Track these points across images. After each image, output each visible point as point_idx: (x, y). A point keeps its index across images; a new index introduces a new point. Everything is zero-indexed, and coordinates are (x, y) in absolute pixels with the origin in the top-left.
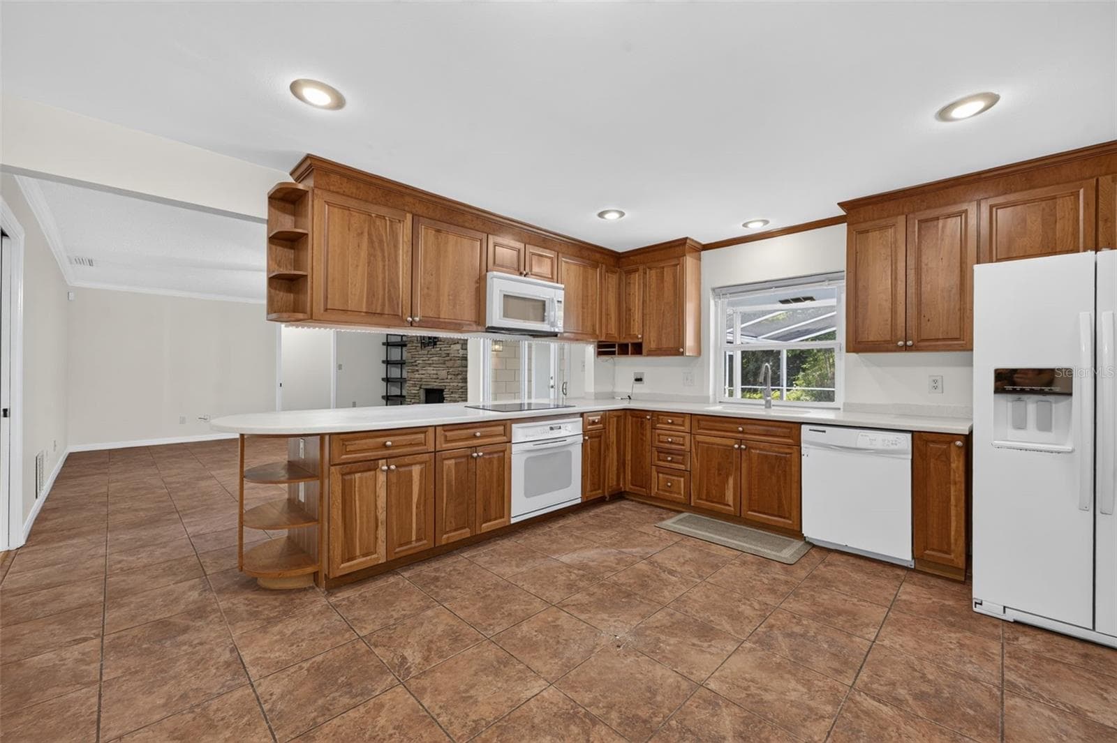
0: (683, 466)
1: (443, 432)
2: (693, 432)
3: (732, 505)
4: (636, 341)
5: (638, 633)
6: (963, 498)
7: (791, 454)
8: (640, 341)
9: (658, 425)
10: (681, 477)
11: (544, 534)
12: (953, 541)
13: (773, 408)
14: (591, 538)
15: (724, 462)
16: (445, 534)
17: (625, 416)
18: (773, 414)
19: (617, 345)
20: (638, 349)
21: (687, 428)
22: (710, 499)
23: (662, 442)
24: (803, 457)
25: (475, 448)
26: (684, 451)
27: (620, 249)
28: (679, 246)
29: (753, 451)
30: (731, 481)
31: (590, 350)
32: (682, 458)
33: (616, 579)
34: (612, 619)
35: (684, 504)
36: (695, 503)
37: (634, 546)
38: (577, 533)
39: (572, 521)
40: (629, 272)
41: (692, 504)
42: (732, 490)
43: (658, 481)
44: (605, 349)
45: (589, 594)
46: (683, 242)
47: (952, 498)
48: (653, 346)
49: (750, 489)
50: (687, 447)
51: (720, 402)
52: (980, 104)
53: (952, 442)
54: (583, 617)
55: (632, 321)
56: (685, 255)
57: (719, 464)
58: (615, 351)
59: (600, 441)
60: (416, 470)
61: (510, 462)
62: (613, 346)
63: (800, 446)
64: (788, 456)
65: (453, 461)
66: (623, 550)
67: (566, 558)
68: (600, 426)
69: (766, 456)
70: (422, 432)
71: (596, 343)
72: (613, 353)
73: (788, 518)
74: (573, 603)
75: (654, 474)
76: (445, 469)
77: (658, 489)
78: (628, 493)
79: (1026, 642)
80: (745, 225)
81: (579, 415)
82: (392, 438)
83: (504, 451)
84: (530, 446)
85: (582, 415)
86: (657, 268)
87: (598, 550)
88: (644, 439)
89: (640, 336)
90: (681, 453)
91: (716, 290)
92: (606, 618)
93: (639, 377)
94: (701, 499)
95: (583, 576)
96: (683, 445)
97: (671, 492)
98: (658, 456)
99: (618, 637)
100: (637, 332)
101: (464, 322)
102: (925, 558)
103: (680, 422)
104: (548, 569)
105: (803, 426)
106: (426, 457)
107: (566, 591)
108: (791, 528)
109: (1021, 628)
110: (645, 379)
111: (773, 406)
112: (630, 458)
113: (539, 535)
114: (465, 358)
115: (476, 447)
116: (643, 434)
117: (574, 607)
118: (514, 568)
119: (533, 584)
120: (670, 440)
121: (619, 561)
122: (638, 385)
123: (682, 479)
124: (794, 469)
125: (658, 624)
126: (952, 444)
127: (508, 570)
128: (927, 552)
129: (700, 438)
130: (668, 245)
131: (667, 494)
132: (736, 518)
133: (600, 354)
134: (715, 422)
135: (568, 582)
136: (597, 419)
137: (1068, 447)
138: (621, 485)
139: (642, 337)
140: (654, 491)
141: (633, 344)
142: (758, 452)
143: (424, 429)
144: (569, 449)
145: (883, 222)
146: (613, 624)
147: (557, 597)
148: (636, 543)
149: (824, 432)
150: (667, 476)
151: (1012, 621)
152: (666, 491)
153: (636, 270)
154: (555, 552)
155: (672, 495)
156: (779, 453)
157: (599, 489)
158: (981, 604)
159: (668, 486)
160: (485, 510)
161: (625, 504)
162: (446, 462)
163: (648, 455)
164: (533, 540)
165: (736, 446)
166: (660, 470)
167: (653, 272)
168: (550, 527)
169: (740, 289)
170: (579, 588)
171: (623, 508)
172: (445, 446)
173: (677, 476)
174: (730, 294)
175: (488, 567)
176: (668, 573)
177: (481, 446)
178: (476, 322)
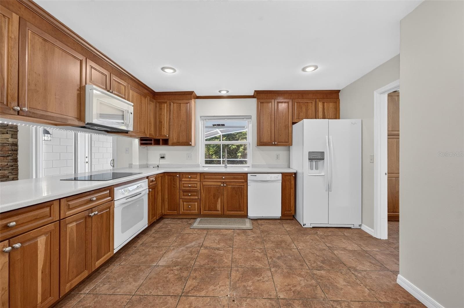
0: (196, 197)
1: (66, 202)
2: (201, 181)
3: (220, 210)
4: (165, 138)
5: (234, 288)
6: (294, 193)
7: (244, 185)
8: (168, 138)
9: (183, 179)
10: (195, 202)
11: (135, 252)
12: (292, 207)
13: (228, 168)
14: (164, 245)
15: (217, 192)
16: (68, 283)
17: (164, 175)
18: (228, 170)
19: (153, 140)
20: (166, 142)
21: (198, 179)
22: (210, 210)
23: (185, 187)
24: (248, 186)
25: (91, 210)
26: (197, 190)
27: (156, 90)
28: (189, 94)
29: (229, 186)
30: (219, 200)
31: (137, 141)
32: (196, 193)
33: (198, 263)
34: (218, 287)
35: (198, 214)
36: (203, 212)
37: (191, 242)
38: (155, 245)
39: (145, 239)
40: (161, 103)
41: (202, 214)
42: (220, 204)
43: (183, 207)
44: (145, 141)
45: (194, 279)
46: (191, 93)
47: (292, 193)
48: (175, 141)
49: (228, 202)
50: (198, 188)
51: (203, 167)
52: (313, 68)
53: (291, 175)
54: (203, 294)
55: (163, 128)
56: (192, 99)
57: (214, 194)
58: (152, 143)
59: (155, 190)
60: (41, 241)
61: (114, 213)
62: (151, 140)
63: (247, 182)
64: (243, 186)
65: (75, 224)
66: (187, 246)
67: (162, 263)
68: (155, 182)
69: (234, 188)
70: (47, 206)
71: (139, 138)
72: (151, 144)
73: (242, 211)
74: (191, 288)
75: (181, 203)
76: (68, 231)
77: (183, 210)
78: (165, 215)
79: (320, 232)
80: (220, 91)
81: (146, 178)
82: (16, 218)
83: (110, 208)
84: (124, 201)
85: (147, 177)
86: (177, 103)
87: (175, 251)
88: (175, 186)
89: (167, 136)
90: (196, 191)
91: (202, 117)
92: (214, 288)
93: (163, 156)
94: (206, 211)
95: (181, 269)
96: (196, 187)
97: (190, 210)
98: (183, 194)
99: (229, 296)
100: (165, 133)
101: (69, 117)
102: (285, 214)
103: (195, 177)
104: (158, 274)
105: (248, 174)
106: (51, 226)
107: (180, 283)
108: (244, 214)
109: (315, 229)
110: (166, 157)
111: (228, 167)
112: (167, 197)
113: (132, 254)
114: (16, 145)
115: (92, 208)
116: (174, 184)
117: (193, 291)
118: (134, 283)
119: (157, 288)
120: (190, 186)
121: (191, 253)
122: (162, 160)
123: (196, 203)
124: (245, 192)
125: (237, 278)
126: (292, 176)
127: (130, 287)
128: (285, 212)
129: (204, 183)
130: (183, 93)
131: (189, 211)
132: (223, 215)
133: (142, 144)
134: (212, 175)
135: (176, 277)
136: (154, 179)
137: (323, 174)
138: (163, 212)
139: (169, 136)
140: (182, 211)
141: (163, 140)
142: (231, 186)
143: (49, 204)
144: (142, 198)
145: (268, 101)
146: (220, 289)
147: (177, 289)
148: (190, 240)
149: (256, 176)
150: (188, 203)
151: (312, 227)
152: (188, 210)
153: (166, 103)
154: (152, 261)
155: (191, 211)
156: (239, 186)
157: (155, 216)
158: (305, 225)
159: (189, 207)
160: (98, 251)
161: (166, 221)
162: (70, 226)
163: (178, 194)
164: (131, 259)
165: (222, 185)
166: (185, 201)
167: (175, 105)
168: (135, 247)
169: (212, 118)
170: (185, 278)
171: (167, 224)
172: (69, 213)
173: (194, 202)
174: (208, 119)
175: (114, 292)
176: (217, 250)
177: (94, 207)
178: (77, 118)
